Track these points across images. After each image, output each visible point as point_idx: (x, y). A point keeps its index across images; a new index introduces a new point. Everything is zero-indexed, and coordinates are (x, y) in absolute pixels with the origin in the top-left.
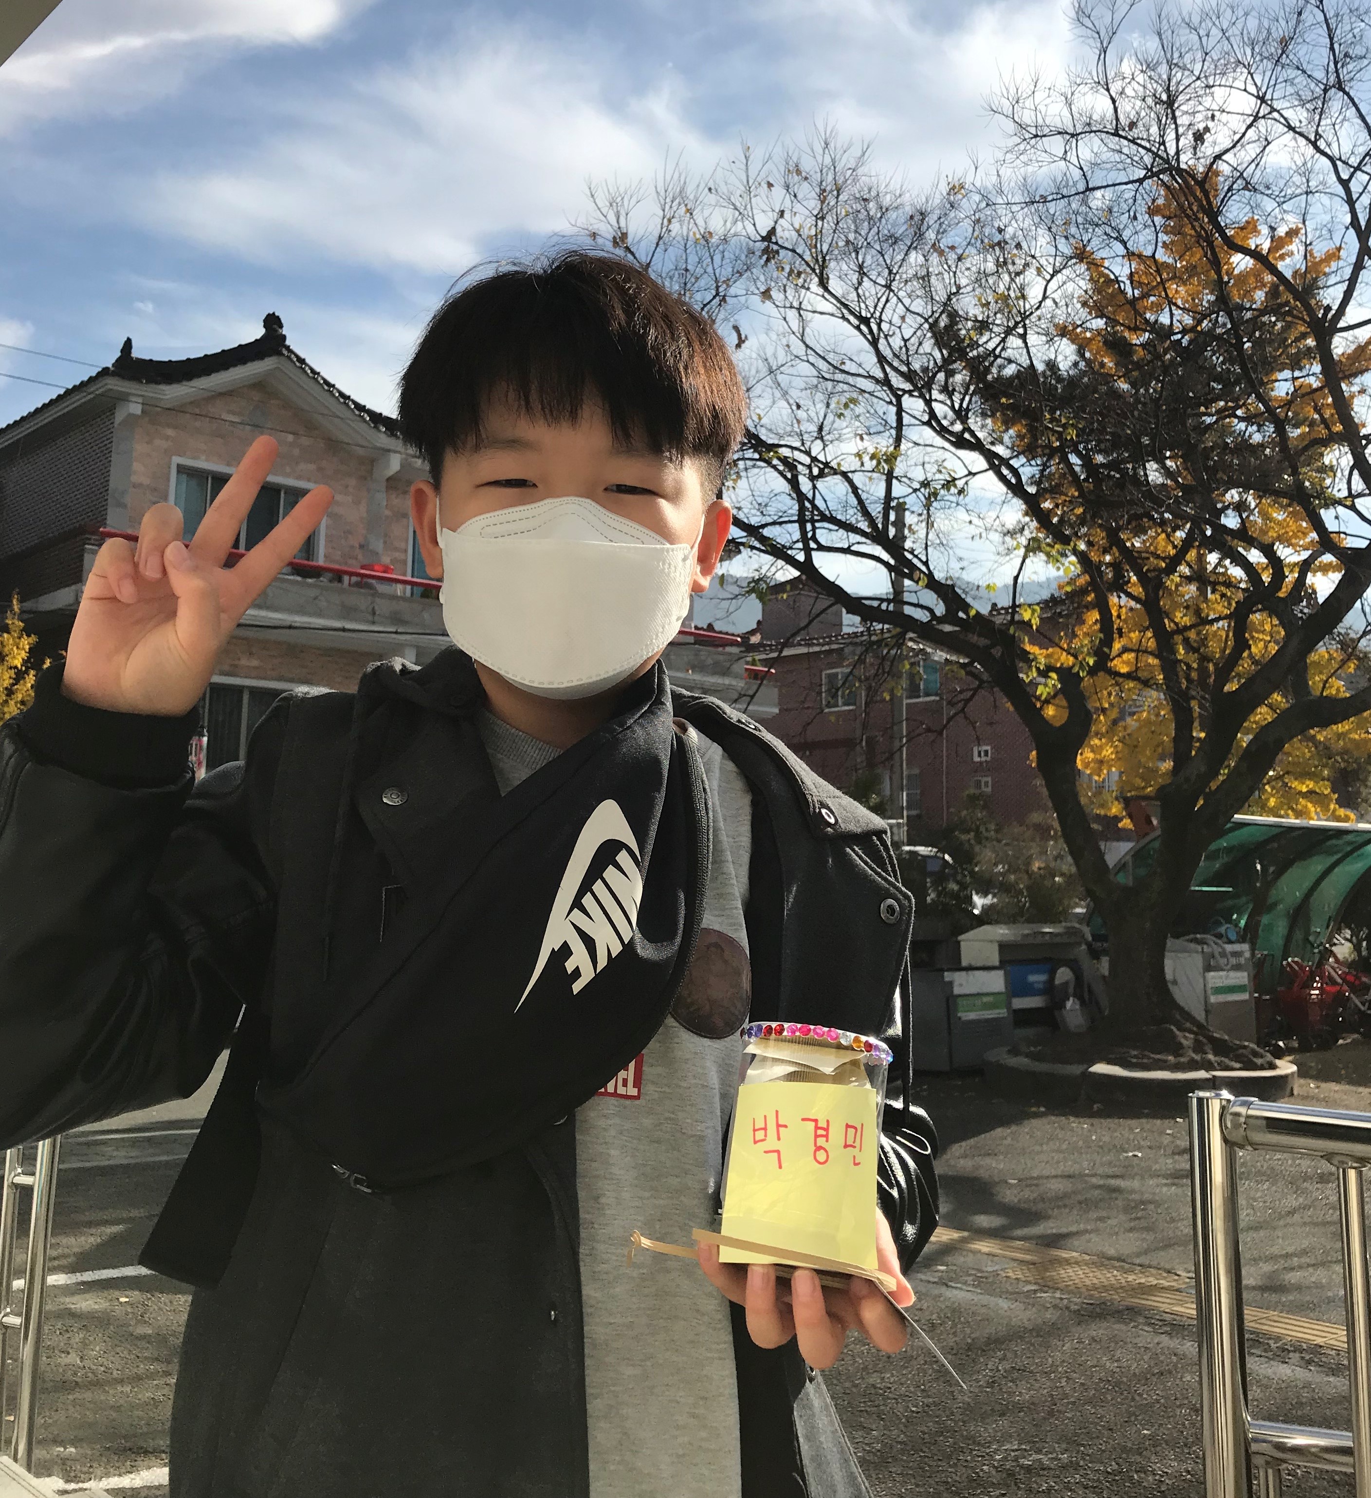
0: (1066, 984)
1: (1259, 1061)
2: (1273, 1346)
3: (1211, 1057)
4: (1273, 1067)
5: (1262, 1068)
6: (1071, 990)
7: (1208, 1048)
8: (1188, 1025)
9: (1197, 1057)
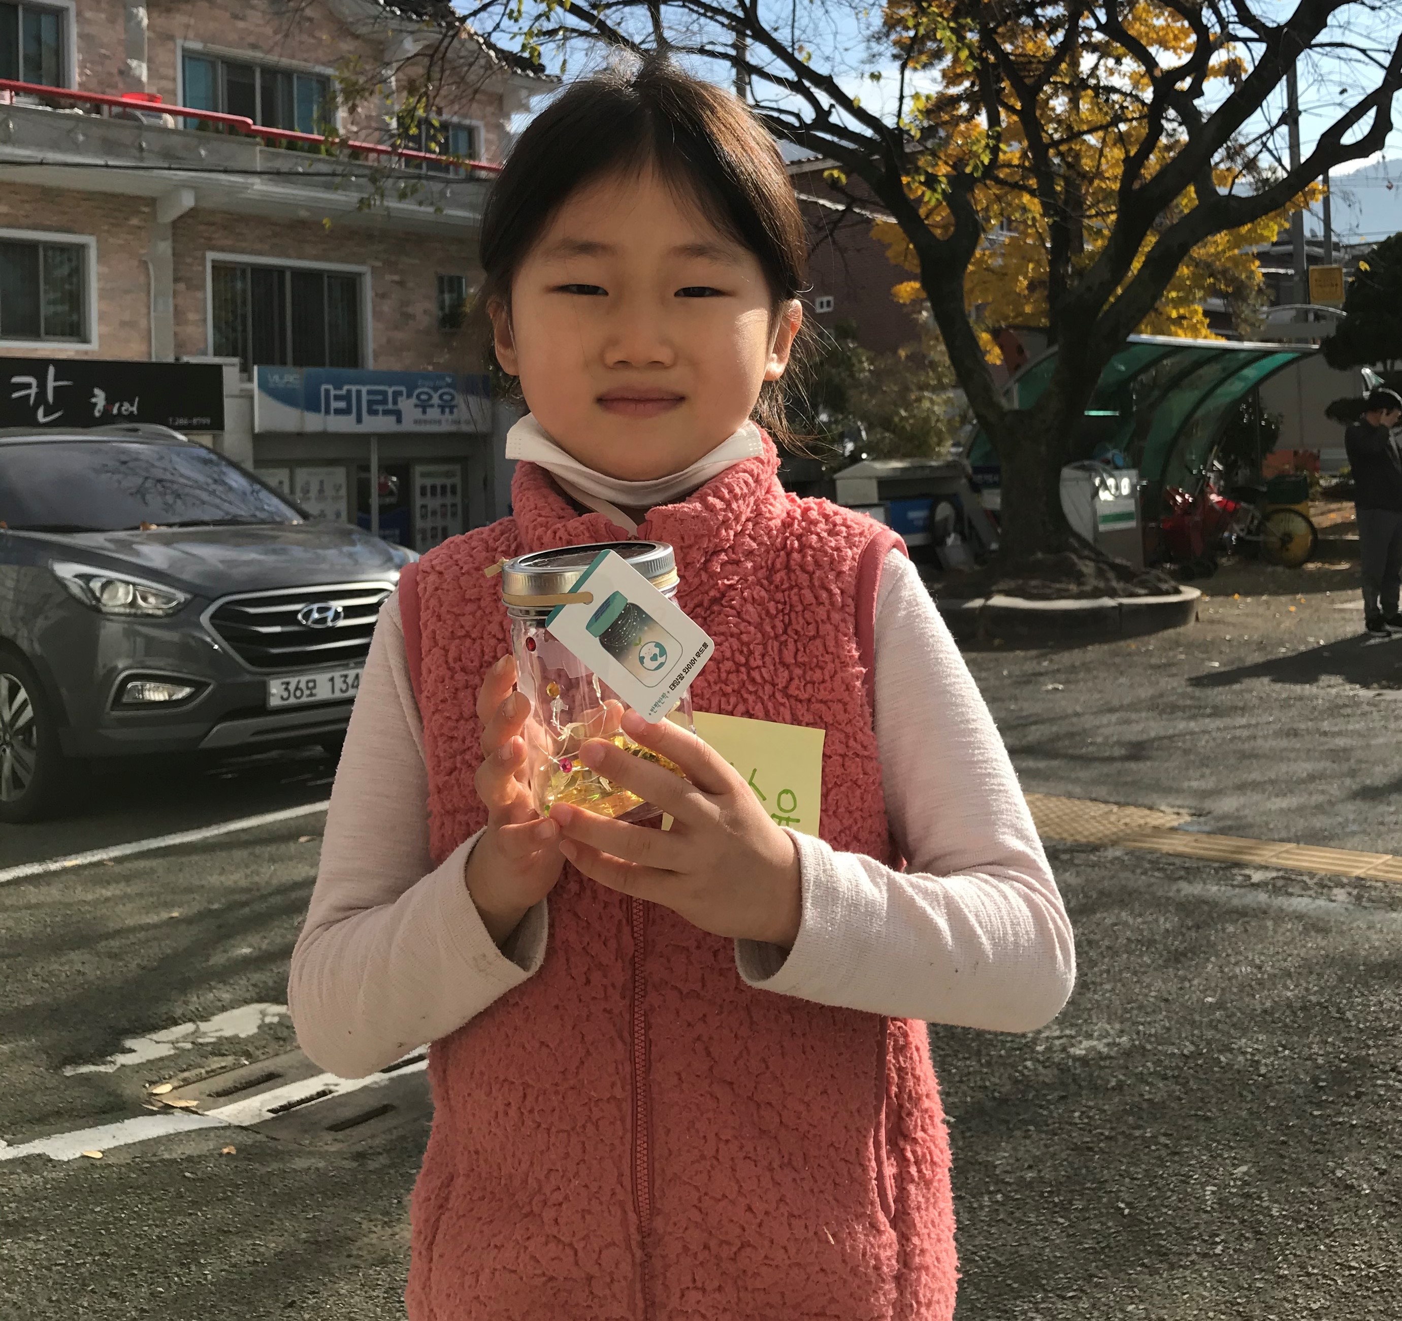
0: (946, 519)
1: (1164, 587)
2: (1310, 883)
3: (1114, 584)
4: (1177, 592)
5: (1167, 593)
6: (951, 527)
7: (1111, 575)
8: (1086, 553)
9: (1102, 585)
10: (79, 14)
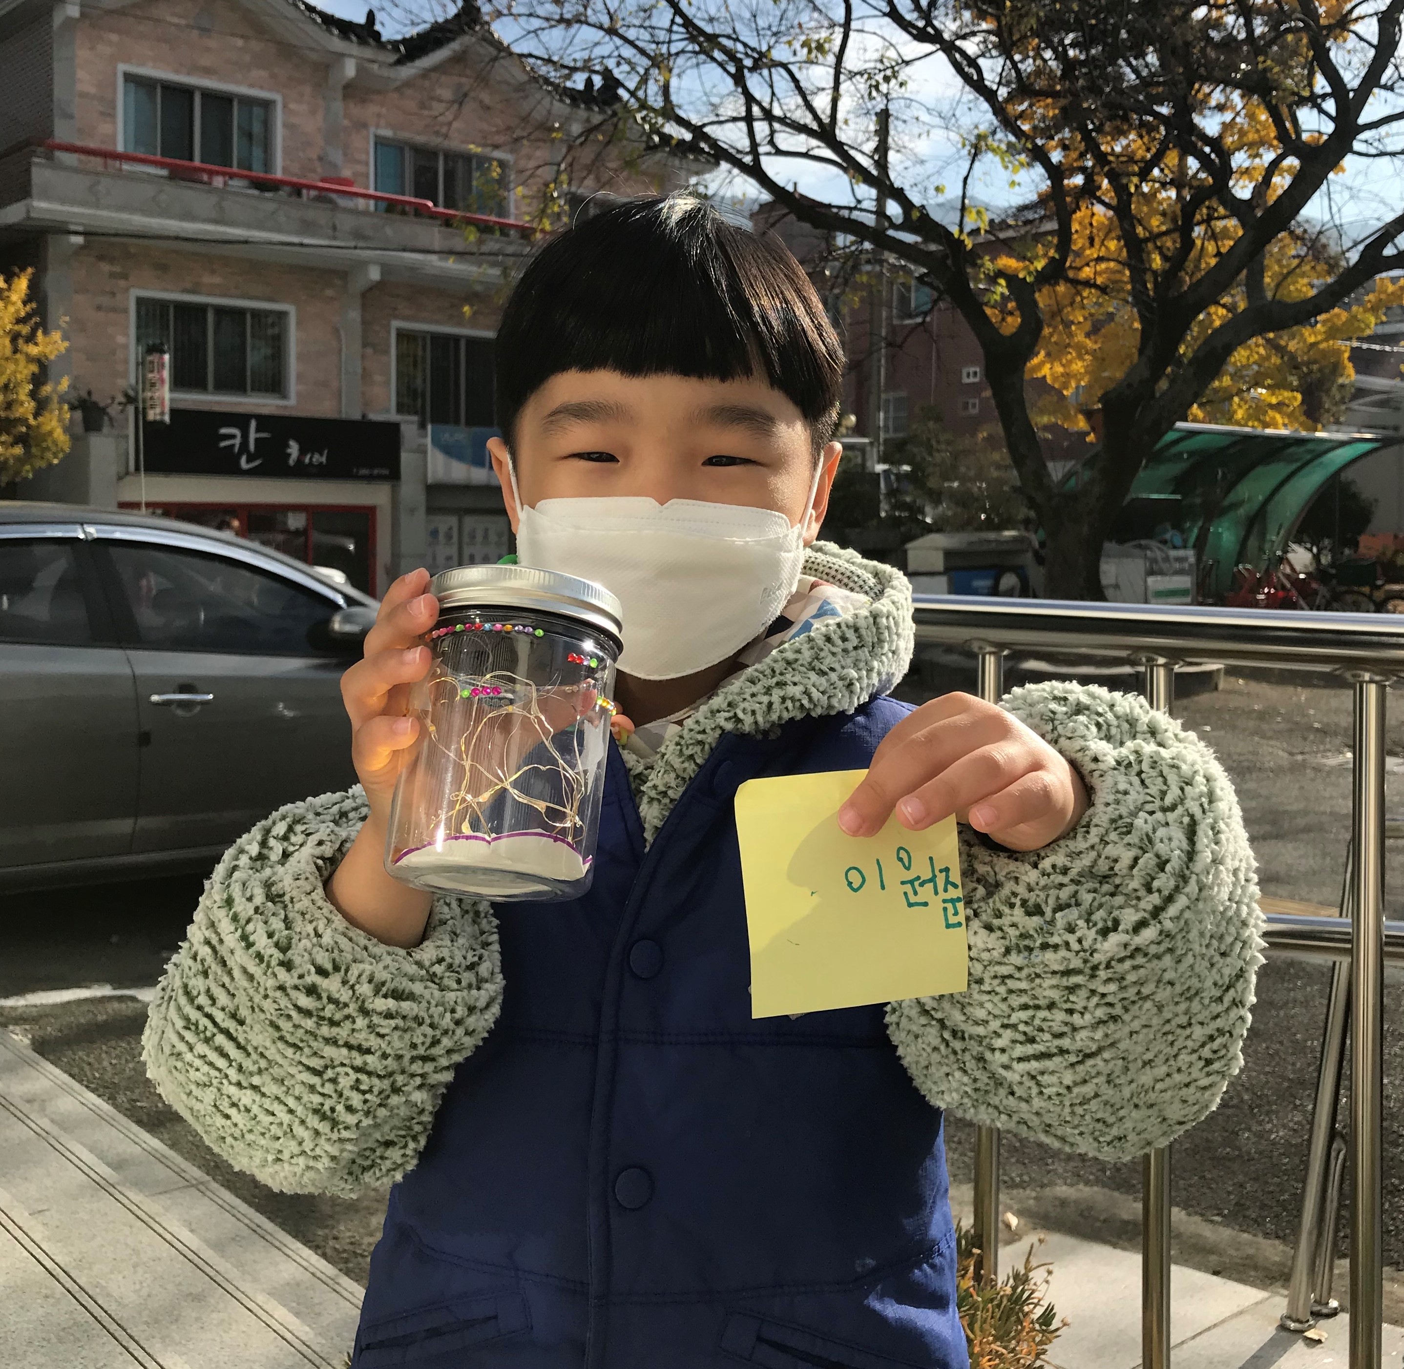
0: (1012, 589)
10: (285, 106)
